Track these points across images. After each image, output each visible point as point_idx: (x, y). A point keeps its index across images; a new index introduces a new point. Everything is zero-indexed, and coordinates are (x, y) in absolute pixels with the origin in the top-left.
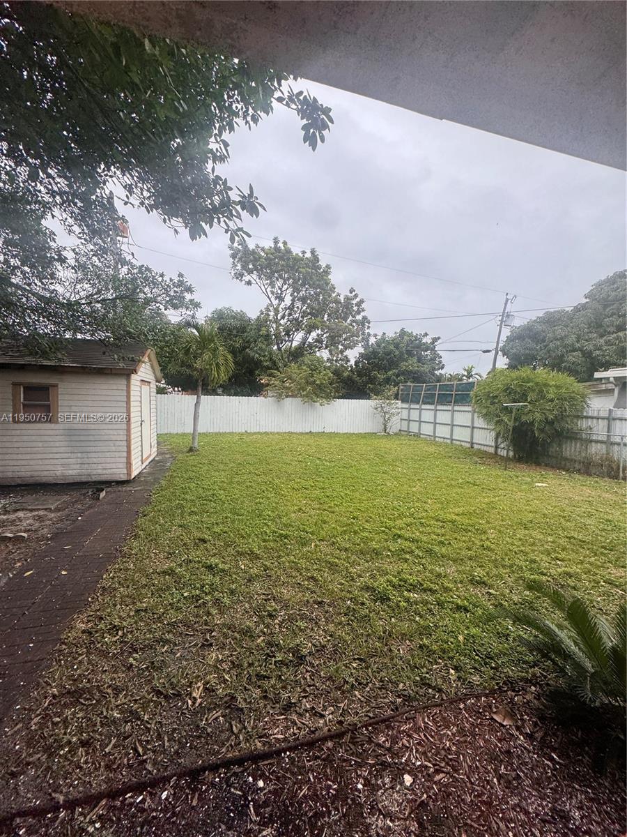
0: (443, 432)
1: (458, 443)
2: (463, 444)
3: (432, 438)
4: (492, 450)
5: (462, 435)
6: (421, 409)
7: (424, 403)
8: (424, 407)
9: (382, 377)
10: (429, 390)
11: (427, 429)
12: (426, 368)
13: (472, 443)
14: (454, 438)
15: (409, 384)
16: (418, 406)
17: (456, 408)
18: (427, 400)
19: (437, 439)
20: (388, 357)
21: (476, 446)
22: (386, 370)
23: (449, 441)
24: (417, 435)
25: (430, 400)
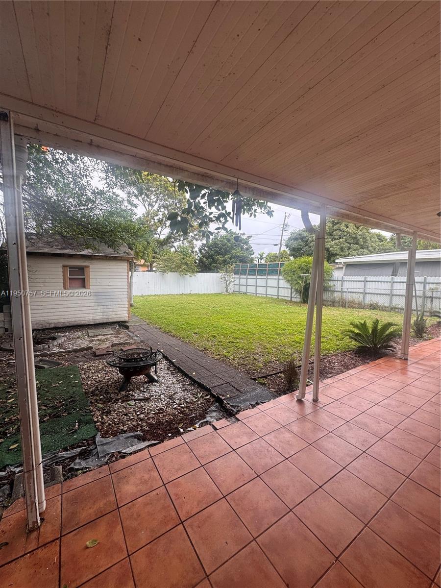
0: (261, 291)
1: (270, 296)
2: (273, 296)
3: (255, 295)
4: (289, 299)
5: (272, 292)
6: (247, 278)
7: (249, 274)
8: (249, 277)
9: (221, 259)
10: (251, 267)
11: (251, 290)
12: (246, 254)
13: (278, 296)
14: (268, 294)
15: (238, 263)
16: (245, 277)
17: (269, 277)
18: (251, 273)
19: (258, 295)
20: (225, 247)
21: (280, 297)
22: (223, 255)
23: (265, 296)
24: (245, 293)
25: (253, 273)
